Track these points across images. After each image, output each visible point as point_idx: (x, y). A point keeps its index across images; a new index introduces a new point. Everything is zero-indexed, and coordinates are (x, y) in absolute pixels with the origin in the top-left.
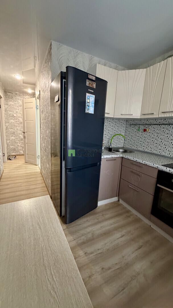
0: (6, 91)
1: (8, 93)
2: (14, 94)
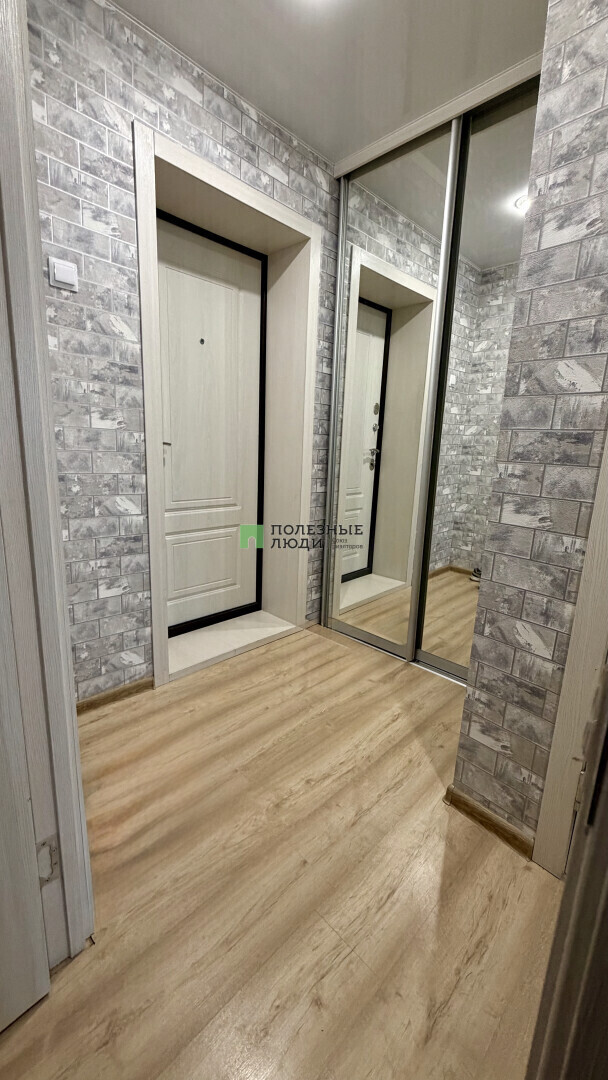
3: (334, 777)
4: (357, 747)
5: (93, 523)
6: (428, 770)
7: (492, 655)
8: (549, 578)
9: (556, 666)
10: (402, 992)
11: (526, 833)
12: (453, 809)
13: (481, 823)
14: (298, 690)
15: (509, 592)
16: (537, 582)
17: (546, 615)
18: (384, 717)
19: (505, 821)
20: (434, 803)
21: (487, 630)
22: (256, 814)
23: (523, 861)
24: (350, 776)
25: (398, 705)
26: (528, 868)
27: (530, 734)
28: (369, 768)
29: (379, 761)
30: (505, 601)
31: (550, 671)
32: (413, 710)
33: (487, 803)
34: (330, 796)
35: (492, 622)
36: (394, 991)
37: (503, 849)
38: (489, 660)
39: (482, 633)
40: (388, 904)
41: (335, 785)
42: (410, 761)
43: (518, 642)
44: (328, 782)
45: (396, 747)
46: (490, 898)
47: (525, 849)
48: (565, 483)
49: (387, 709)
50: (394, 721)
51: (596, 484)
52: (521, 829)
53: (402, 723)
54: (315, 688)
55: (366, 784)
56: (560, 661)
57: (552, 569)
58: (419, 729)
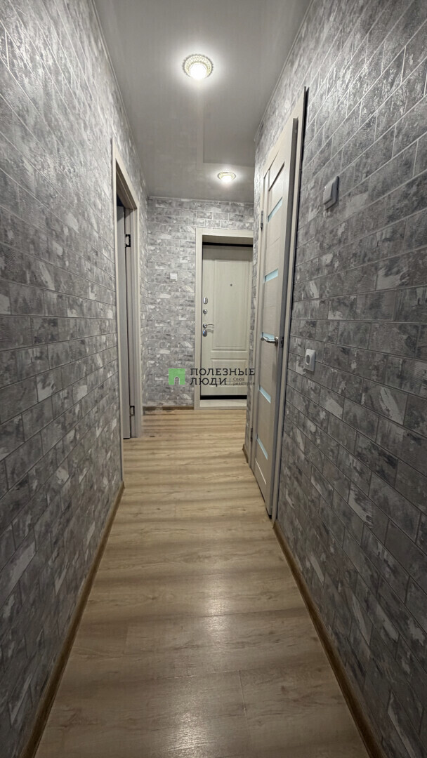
0: (151, 197)
1: (157, 206)
2: (174, 204)
5: (178, 349)
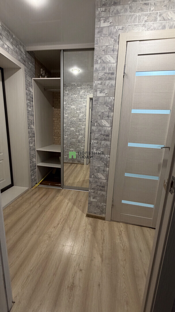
3: (60, 223)
4: (62, 214)
6: (80, 212)
7: (94, 181)
8: (104, 163)
9: (106, 181)
10: (95, 257)
11: (103, 216)
12: (89, 218)
13: (95, 218)
14: (39, 206)
15: (96, 167)
16: (101, 165)
17: (104, 171)
18: (65, 204)
19: (99, 215)
20: (84, 218)
21: (92, 176)
22: (45, 242)
23: (104, 221)
24: (64, 221)
25: (67, 200)
26: (105, 222)
27: (103, 195)
28: (67, 218)
29: (69, 215)
30: (96, 169)
31: (105, 182)
32: (71, 200)
33: (95, 213)
34: (61, 228)
35: (93, 174)
36: (93, 258)
37: (100, 221)
38: (93, 183)
39: (91, 177)
40: (85, 243)
41: (61, 225)
42: (76, 212)
43: (99, 177)
44: (59, 225)
45: (71, 210)
46: (102, 231)
47: (103, 219)
48: (105, 144)
49: (65, 202)
50: (68, 204)
51: (111, 144)
52: (102, 215)
53: (70, 204)
54: (43, 204)
55: (69, 221)
56: (107, 179)
57: (104, 161)
58: (74, 204)
